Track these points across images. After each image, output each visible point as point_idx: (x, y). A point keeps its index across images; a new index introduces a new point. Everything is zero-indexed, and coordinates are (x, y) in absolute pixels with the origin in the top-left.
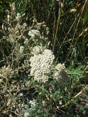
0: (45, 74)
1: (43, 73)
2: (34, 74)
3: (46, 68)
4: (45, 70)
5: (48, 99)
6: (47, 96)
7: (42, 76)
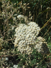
0: (30, 45)
1: (28, 44)
2: (18, 44)
3: (32, 39)
4: (30, 41)
5: (27, 64)
6: (26, 62)
7: (26, 47)
